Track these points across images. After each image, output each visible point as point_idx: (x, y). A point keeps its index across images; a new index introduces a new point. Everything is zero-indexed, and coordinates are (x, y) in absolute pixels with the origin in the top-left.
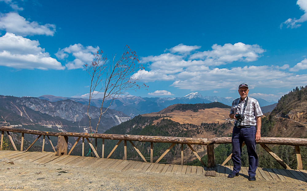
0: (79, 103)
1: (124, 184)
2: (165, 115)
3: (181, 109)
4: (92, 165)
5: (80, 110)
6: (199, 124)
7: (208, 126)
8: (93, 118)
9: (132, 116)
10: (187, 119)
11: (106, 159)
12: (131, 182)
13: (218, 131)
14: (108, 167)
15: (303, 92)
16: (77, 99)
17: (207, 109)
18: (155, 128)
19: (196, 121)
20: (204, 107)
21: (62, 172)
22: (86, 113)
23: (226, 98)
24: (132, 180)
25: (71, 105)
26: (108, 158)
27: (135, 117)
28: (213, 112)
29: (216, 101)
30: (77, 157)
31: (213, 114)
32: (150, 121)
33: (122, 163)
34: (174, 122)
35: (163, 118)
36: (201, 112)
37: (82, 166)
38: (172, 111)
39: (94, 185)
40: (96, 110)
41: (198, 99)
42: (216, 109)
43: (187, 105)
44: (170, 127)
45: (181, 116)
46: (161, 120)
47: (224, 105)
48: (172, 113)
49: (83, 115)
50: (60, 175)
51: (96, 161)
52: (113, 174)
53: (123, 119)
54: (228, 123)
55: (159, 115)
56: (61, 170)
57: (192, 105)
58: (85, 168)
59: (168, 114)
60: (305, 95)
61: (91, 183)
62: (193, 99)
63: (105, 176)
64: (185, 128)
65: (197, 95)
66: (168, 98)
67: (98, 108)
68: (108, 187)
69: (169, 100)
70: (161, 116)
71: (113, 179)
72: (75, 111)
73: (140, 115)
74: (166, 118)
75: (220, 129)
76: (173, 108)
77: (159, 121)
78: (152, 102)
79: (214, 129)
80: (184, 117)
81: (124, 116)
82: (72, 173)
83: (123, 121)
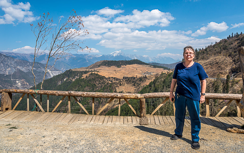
0: (10, 57)
1: (75, 136)
2: (93, 70)
3: (107, 65)
4: (39, 119)
5: (12, 64)
6: (122, 77)
7: (129, 80)
8: (25, 72)
9: (63, 70)
10: (111, 73)
11: (51, 113)
12: (81, 134)
13: (136, 83)
14: (55, 121)
15: (200, 53)
16: (8, 53)
17: (128, 65)
18: (84, 81)
19: (119, 75)
20: (126, 64)
21: (12, 128)
22: (18, 67)
23: (143, 56)
24: (81, 132)
25: (3, 59)
26: (53, 112)
27: (66, 71)
28: (133, 67)
29: (136, 59)
30: (22, 112)
31: (133, 70)
32: (80, 75)
33: (67, 116)
34: (101, 76)
35: (91, 72)
36: (123, 68)
37: (29, 120)
38: (99, 66)
39: (47, 139)
40: (28, 64)
41: (121, 56)
42: (135, 65)
43: (112, 61)
44: (97, 80)
45: (106, 71)
46: (90, 75)
47: (141, 62)
48: (99, 68)
49: (15, 69)
50: (11, 131)
51: (42, 115)
52: (62, 127)
53: (55, 73)
54: (145, 76)
55: (88, 70)
56: (11, 126)
57: (116, 61)
58: (32, 122)
59: (96, 69)
60: (201, 55)
61: (44, 137)
62: (117, 57)
63: (55, 130)
64: (110, 81)
65: (120, 53)
66: (95, 55)
67: (30, 62)
68: (61, 140)
69: (96, 56)
70: (90, 71)
71: (64, 132)
72: (7, 64)
73: (70, 69)
74: (94, 72)
75: (137, 82)
76: (100, 64)
77: (88, 75)
78: (81, 59)
79: (133, 82)
80: (109, 71)
81: (56, 70)
82: (22, 129)
83: (55, 75)
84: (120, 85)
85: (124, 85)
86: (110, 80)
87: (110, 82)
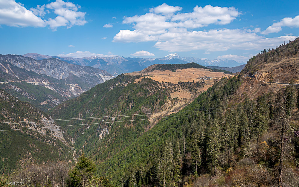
0: (64, 61)
3: (161, 69)
5: (66, 69)
6: (177, 82)
7: (184, 85)
8: (78, 76)
9: (115, 75)
10: (165, 78)
15: (270, 54)
17: (184, 69)
18: (136, 86)
19: (174, 80)
20: (181, 68)
22: (71, 72)
23: (201, 59)
25: (57, 64)
27: (118, 76)
28: (189, 71)
29: (192, 62)
31: (189, 74)
32: (132, 80)
34: (154, 80)
36: (179, 72)
38: (152, 70)
40: (81, 68)
41: (176, 59)
42: (192, 69)
43: (166, 65)
44: (150, 85)
45: (160, 76)
46: (143, 79)
47: (199, 65)
49: (68, 73)
53: (107, 77)
54: (202, 81)
55: (140, 74)
57: (170, 65)
59: (149, 73)
60: (271, 57)
62: (172, 60)
64: (164, 86)
69: (149, 60)
70: (143, 76)
72: (61, 69)
73: (123, 74)
74: (146, 77)
75: (194, 87)
77: (140, 79)
79: (189, 87)
80: (163, 76)
81: (108, 74)
83: (107, 79)
84: (175, 91)
85: (179, 91)
87: (164, 88)
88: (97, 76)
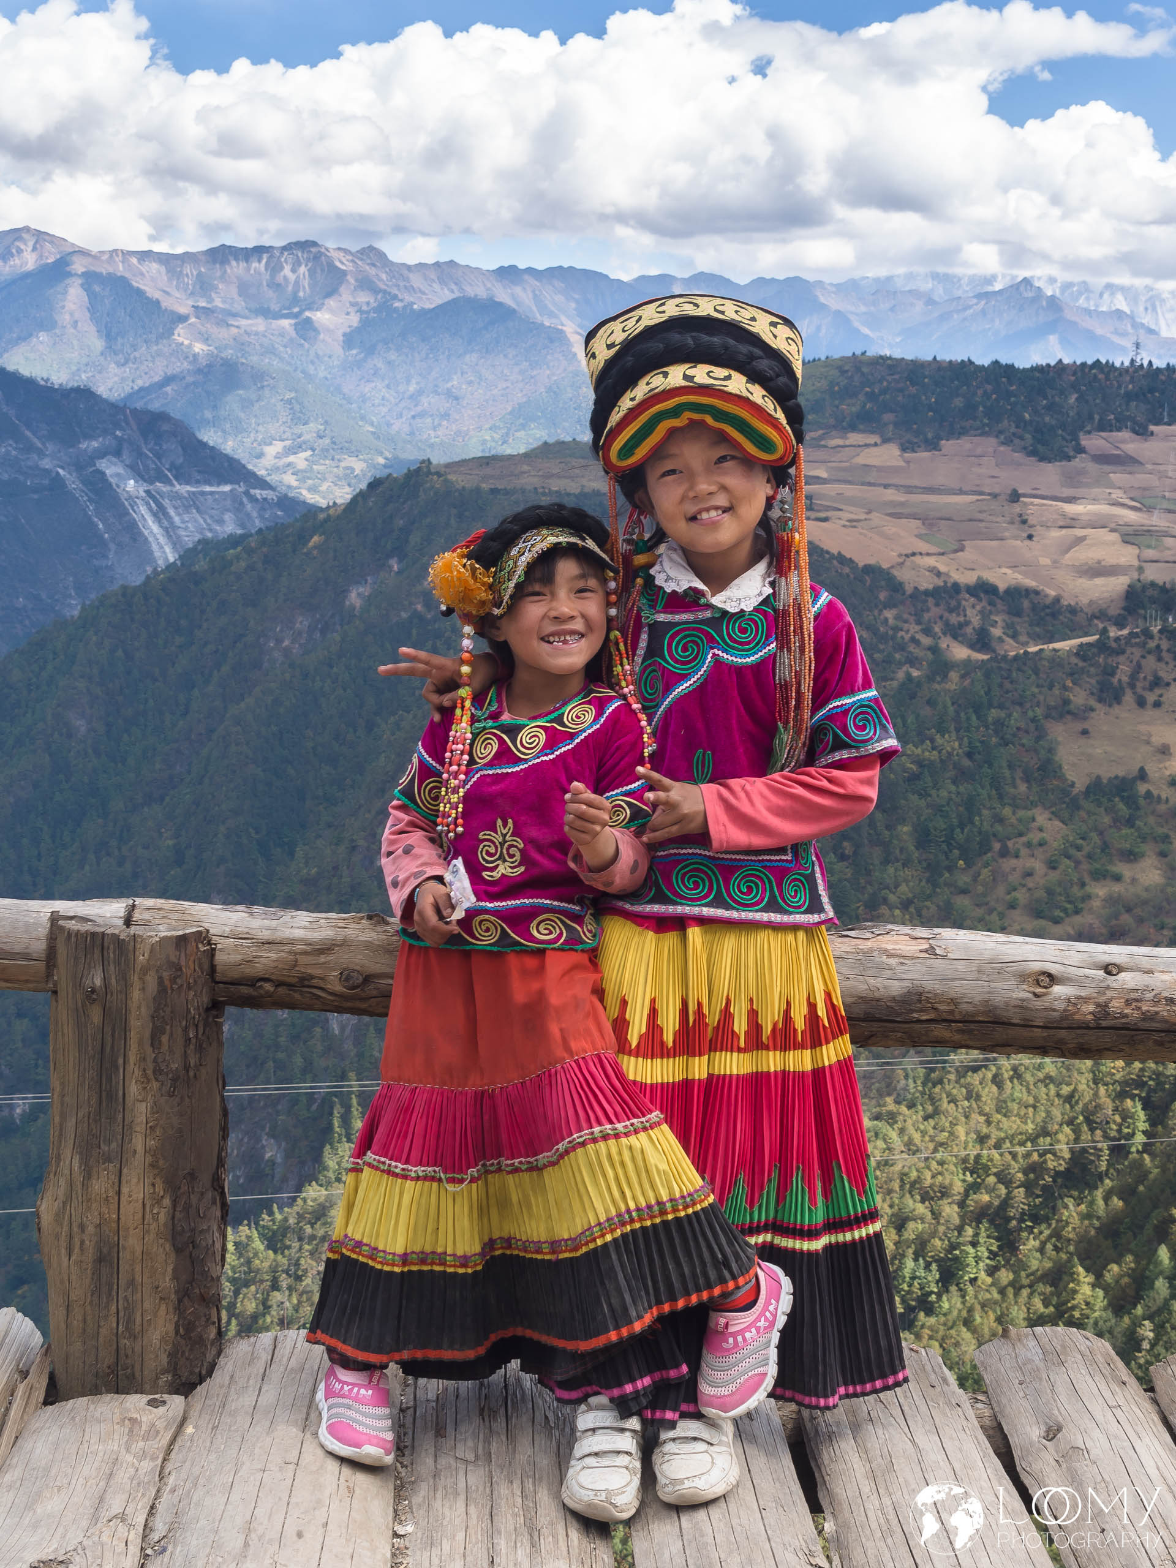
6: (1104, 591)
17: (1172, 430)
36: (1115, 460)
53: (192, 503)
83: (200, 531)
84: (1109, 694)
85: (1151, 698)
86: (954, 619)
87: (960, 652)
88: (72, 480)
